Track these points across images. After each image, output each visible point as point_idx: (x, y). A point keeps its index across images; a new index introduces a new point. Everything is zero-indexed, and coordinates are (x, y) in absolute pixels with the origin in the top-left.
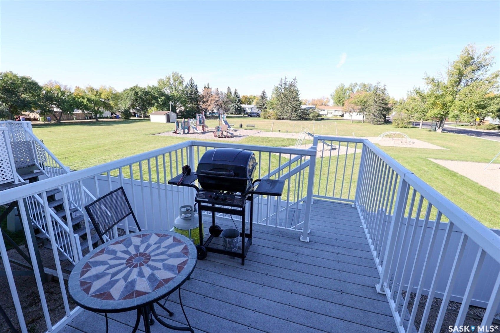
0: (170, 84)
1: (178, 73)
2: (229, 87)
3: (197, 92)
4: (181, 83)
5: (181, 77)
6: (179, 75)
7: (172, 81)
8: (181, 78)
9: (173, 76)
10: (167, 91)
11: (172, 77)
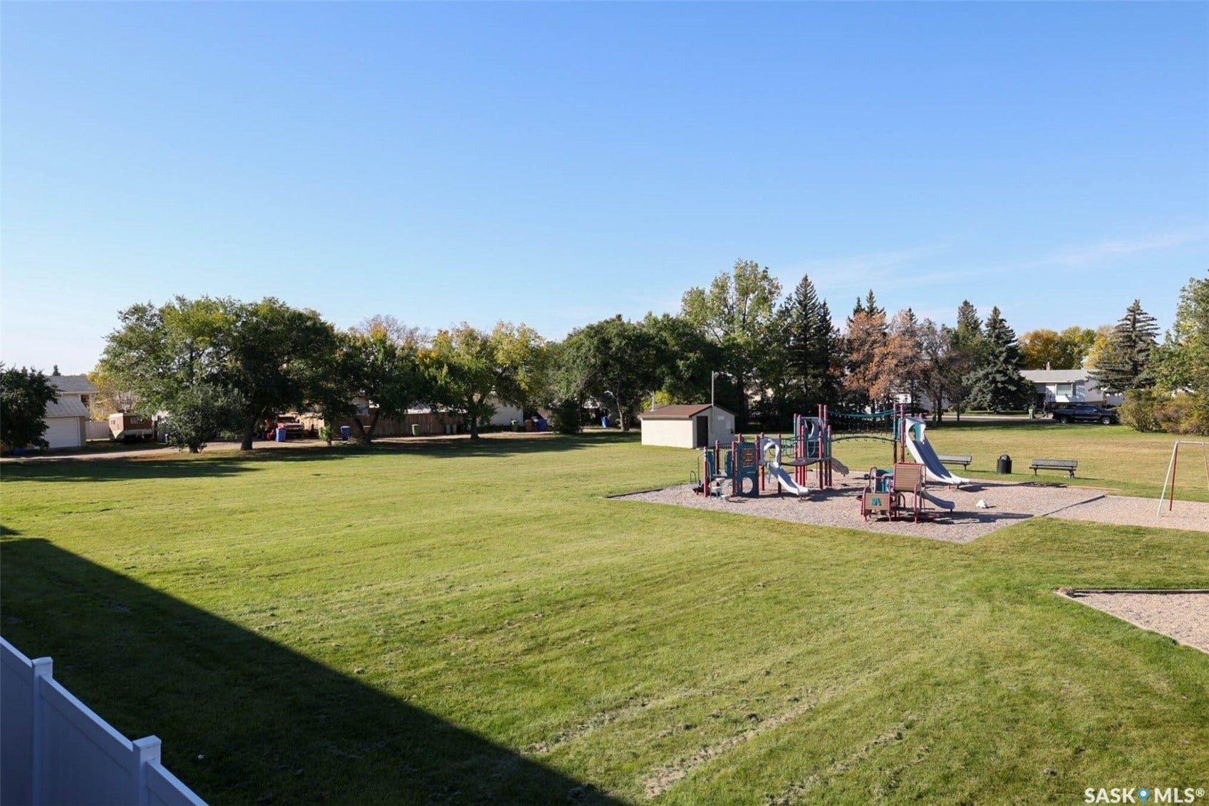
0: (726, 306)
1: (757, 265)
2: (966, 303)
3: (828, 328)
4: (764, 300)
5: (765, 277)
6: (761, 269)
7: (732, 296)
8: (765, 283)
9: (738, 277)
10: (715, 333)
11: (733, 279)
